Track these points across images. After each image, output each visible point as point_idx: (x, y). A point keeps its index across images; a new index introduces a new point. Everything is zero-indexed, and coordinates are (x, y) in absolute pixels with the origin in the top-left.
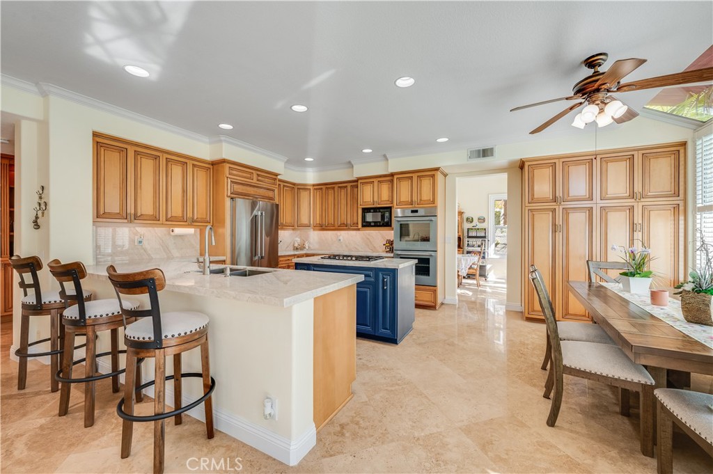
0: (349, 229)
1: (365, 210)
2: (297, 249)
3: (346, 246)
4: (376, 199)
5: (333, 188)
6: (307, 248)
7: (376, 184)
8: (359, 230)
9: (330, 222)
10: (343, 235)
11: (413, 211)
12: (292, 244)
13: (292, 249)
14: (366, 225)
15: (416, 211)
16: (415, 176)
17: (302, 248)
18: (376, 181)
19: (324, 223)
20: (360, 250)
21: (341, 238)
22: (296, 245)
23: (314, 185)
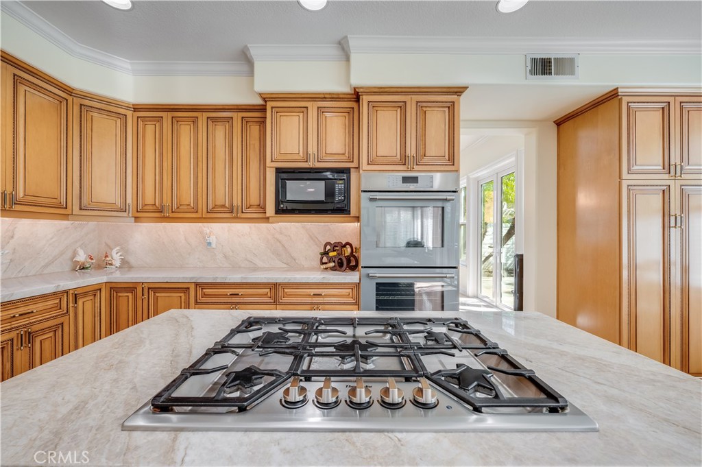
0: (237, 219)
1: (285, 175)
2: (83, 268)
3: (225, 257)
4: (312, 149)
5: (195, 121)
6: (117, 263)
7: (312, 113)
8: (267, 219)
9: (185, 202)
10: (219, 231)
11: (406, 180)
12: (69, 254)
13: (67, 268)
14: (286, 208)
15: (414, 180)
16: (411, 100)
17: (103, 264)
18: (313, 107)
19: (167, 202)
20: (260, 264)
21: (213, 239)
22: (82, 257)
23: (136, 108)
